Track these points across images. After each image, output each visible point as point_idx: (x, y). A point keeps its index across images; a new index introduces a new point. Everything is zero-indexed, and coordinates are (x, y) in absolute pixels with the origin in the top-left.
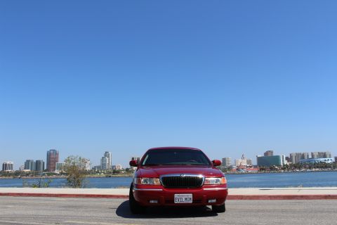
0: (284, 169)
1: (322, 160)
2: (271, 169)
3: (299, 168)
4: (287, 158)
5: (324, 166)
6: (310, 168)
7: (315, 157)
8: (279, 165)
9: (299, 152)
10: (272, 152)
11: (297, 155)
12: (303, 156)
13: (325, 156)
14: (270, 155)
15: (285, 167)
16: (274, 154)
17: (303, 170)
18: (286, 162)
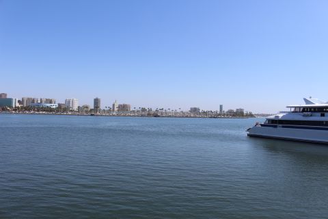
0: (15, 110)
1: (49, 105)
2: (3, 109)
3: (29, 110)
4: (19, 101)
5: (50, 110)
6: (38, 111)
7: (43, 102)
8: (11, 107)
9: (30, 97)
10: (6, 95)
11: (29, 99)
12: (33, 101)
13: (51, 102)
14: (3, 97)
15: (16, 109)
16: (8, 97)
17: (32, 112)
18: (18, 105)
